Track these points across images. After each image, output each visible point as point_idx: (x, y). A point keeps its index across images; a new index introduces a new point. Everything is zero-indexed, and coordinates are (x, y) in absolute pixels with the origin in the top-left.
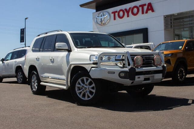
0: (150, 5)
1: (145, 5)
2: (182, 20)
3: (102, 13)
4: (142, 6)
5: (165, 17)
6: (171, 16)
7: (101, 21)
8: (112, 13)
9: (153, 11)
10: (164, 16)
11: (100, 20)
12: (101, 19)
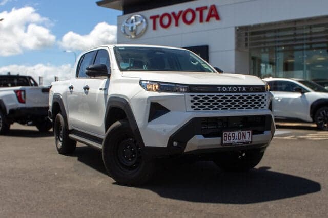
0: (213, 8)
1: (206, 8)
2: (262, 36)
3: (133, 18)
4: (201, 10)
5: (238, 30)
6: (246, 28)
7: (132, 30)
8: (151, 18)
9: (218, 18)
10: (236, 27)
11: (130, 29)
12: (132, 27)
